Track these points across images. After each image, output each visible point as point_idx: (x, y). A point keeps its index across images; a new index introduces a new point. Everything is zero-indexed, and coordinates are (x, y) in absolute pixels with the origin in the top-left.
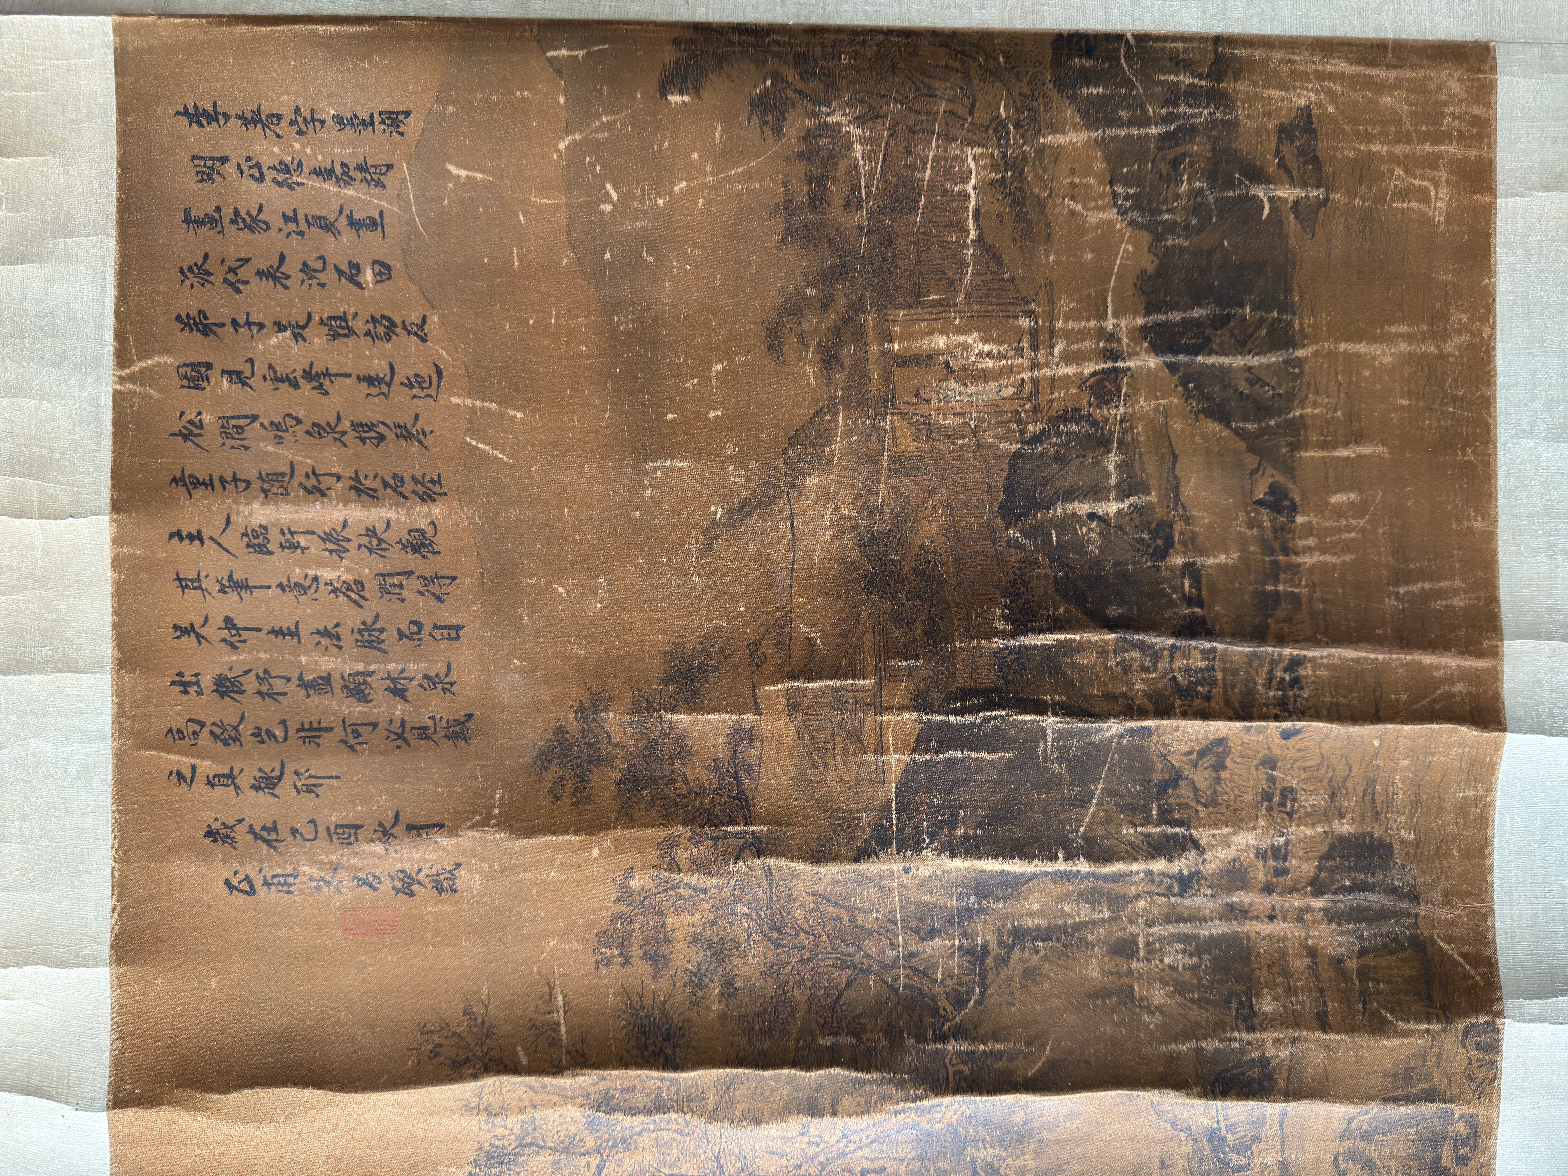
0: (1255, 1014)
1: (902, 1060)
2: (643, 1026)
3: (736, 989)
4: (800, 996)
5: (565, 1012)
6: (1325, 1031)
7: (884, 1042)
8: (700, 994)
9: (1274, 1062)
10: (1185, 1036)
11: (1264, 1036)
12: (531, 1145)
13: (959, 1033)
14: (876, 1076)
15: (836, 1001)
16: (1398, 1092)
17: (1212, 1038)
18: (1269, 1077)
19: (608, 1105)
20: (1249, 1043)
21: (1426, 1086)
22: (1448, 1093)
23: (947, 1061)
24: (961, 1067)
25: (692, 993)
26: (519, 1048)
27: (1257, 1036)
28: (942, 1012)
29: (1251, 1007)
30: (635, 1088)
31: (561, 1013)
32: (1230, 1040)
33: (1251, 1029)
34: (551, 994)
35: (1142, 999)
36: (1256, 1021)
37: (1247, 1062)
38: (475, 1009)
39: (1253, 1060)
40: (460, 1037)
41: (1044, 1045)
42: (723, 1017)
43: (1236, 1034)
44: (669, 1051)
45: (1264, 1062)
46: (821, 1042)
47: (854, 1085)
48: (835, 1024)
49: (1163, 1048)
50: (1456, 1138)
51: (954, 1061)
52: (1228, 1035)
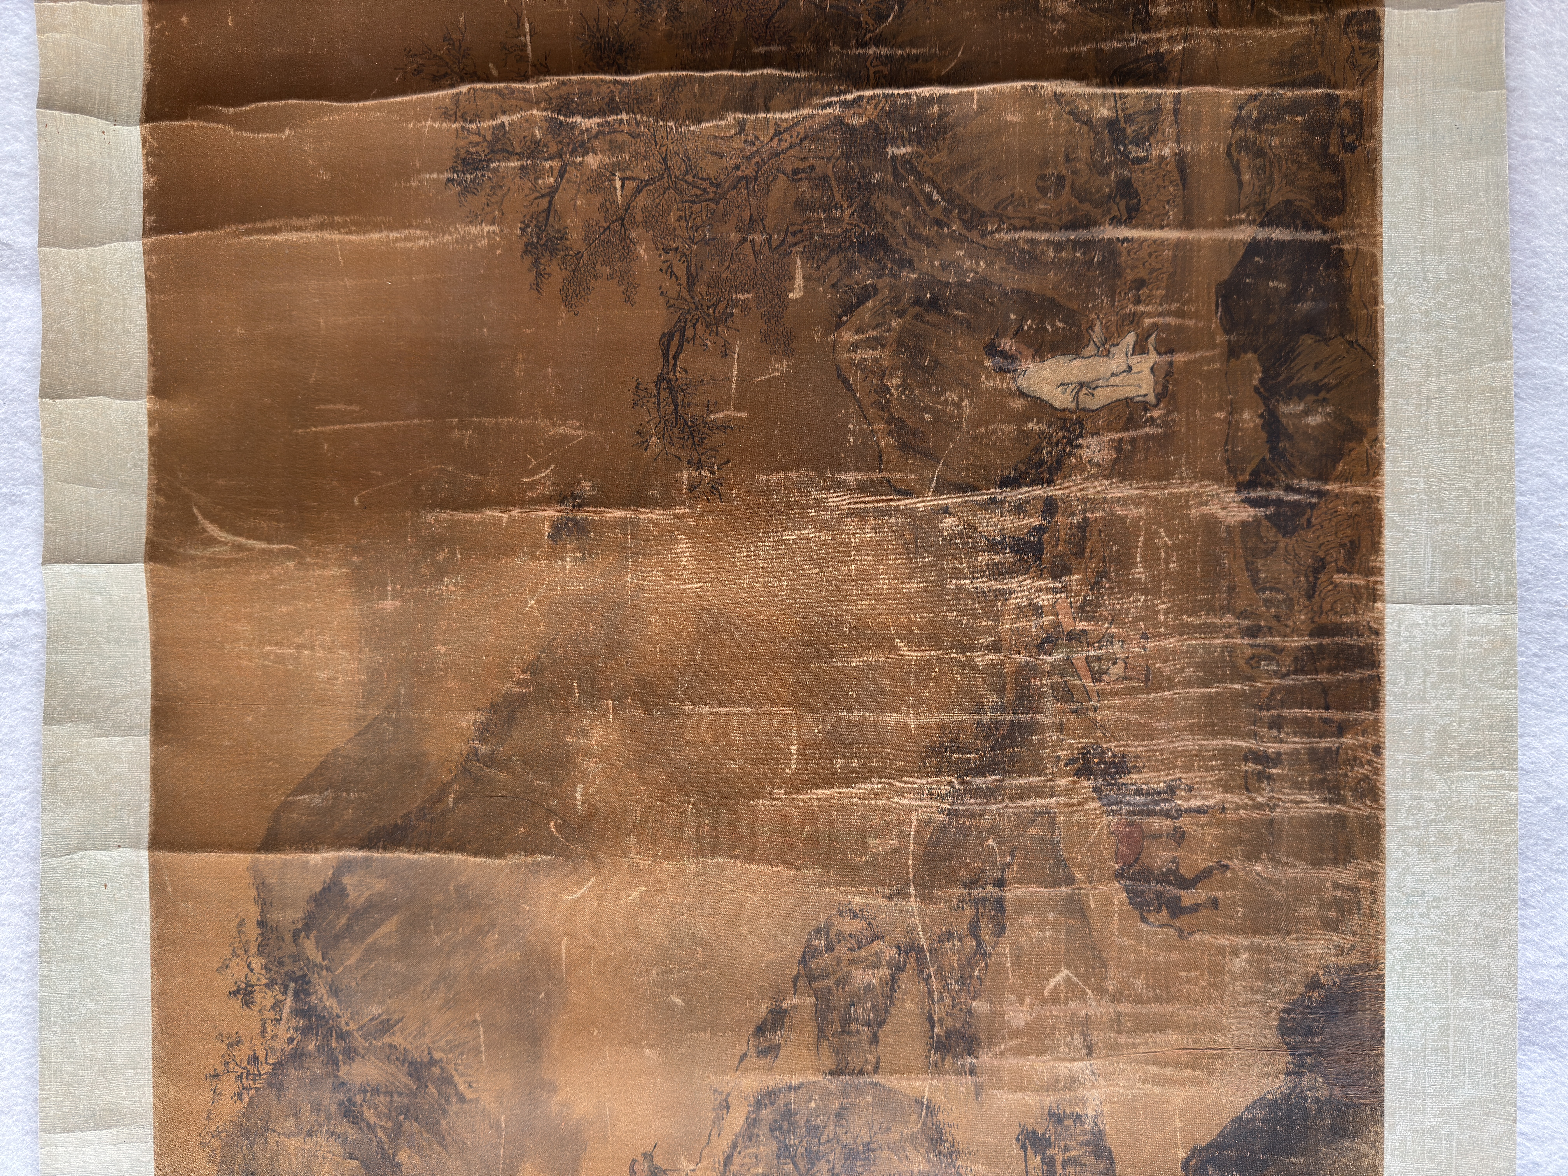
0: (1150, 17)
1: (827, 62)
2: (599, 44)
3: (681, 13)
4: (738, 16)
5: (531, 36)
6: (1215, 26)
7: (811, 49)
8: (649, 18)
9: (1168, 57)
10: (1086, 39)
11: (1158, 35)
12: (503, 151)
13: (879, 41)
14: (804, 74)
15: (770, 20)
16: (1285, 79)
17: (1111, 41)
18: (1164, 70)
19: (568, 108)
20: (1145, 42)
21: (1311, 72)
22: (1332, 80)
23: (868, 64)
24: (881, 68)
25: (642, 17)
26: (491, 65)
27: (1153, 35)
28: (864, 25)
29: (1147, 12)
30: (591, 91)
31: (528, 37)
32: (1127, 41)
33: (1146, 30)
34: (519, 22)
35: (1046, 10)
36: (1152, 23)
37: (1143, 59)
38: (454, 36)
39: (1149, 56)
40: (441, 58)
41: (956, 51)
42: (669, 35)
43: (1133, 35)
44: (622, 61)
45: (1159, 57)
46: (756, 51)
47: (784, 83)
48: (769, 37)
49: (1066, 50)
50: (1342, 126)
51: (874, 63)
52: (1126, 36)
